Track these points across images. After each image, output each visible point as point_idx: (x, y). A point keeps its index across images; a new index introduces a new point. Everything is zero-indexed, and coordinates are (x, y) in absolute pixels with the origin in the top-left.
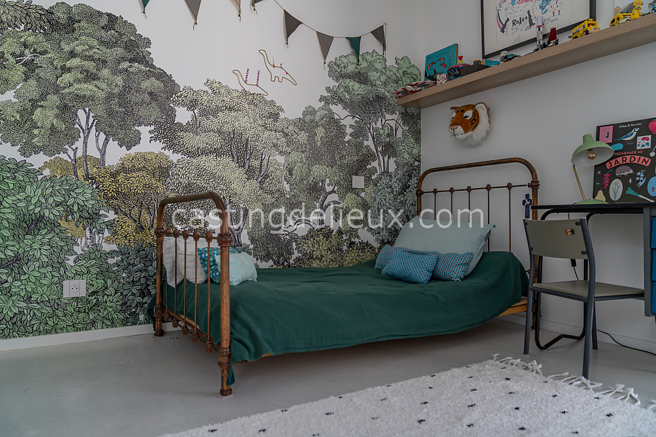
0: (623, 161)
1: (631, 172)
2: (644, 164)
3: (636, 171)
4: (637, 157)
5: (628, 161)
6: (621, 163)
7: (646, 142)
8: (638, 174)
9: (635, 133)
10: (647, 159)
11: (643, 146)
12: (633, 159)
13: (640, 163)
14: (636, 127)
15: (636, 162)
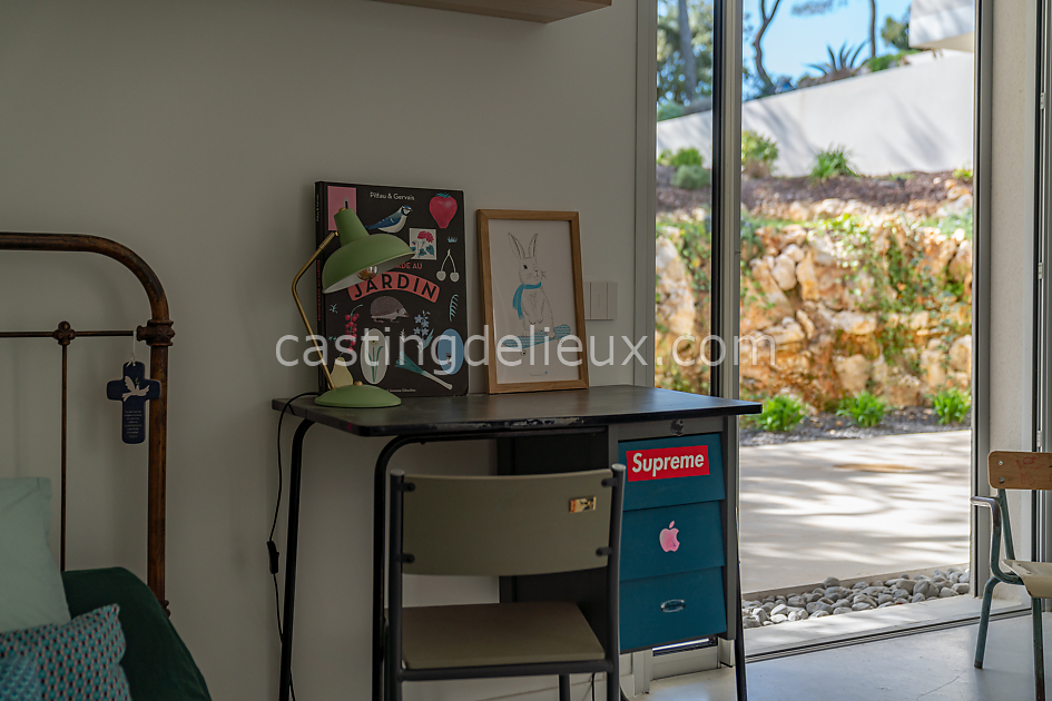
0: (384, 284)
1: (403, 312)
2: (426, 296)
3: (413, 313)
4: (413, 278)
5: (394, 286)
6: (380, 289)
7: (428, 244)
8: (418, 319)
9: (404, 218)
10: (432, 285)
11: (422, 252)
12: (403, 283)
13: (419, 293)
14: (405, 203)
15: (410, 289)
